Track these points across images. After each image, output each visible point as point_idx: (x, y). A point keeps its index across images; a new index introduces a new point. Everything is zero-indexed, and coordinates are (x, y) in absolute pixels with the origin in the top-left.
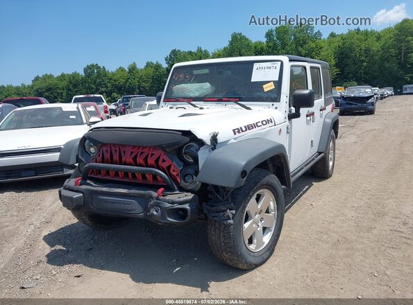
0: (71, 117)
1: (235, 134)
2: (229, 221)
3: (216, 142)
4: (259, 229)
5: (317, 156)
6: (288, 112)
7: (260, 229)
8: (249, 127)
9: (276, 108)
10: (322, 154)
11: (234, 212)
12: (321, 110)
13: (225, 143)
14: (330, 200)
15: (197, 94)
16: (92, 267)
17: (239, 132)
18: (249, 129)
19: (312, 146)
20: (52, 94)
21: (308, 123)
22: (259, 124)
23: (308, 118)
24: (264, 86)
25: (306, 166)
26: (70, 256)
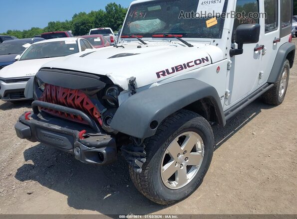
0: (71, 49)
1: (159, 77)
2: (138, 170)
3: (134, 88)
4: (182, 168)
5: (265, 88)
6: (229, 48)
7: (184, 168)
8: (176, 69)
9: (217, 45)
10: (272, 85)
11: (144, 160)
12: (274, 42)
13: (146, 88)
14: (273, 129)
15: (147, 30)
16: (44, 184)
17: (164, 75)
18: (177, 71)
19: (260, 78)
20: (85, 27)
21: (256, 57)
22: (190, 64)
23: (257, 52)
24: (207, 22)
25: (250, 98)
26: (34, 172)
